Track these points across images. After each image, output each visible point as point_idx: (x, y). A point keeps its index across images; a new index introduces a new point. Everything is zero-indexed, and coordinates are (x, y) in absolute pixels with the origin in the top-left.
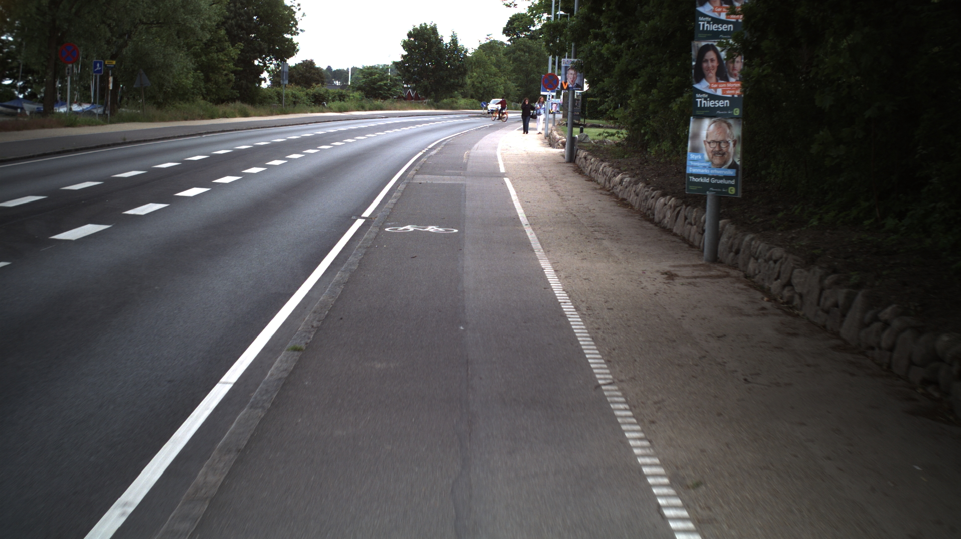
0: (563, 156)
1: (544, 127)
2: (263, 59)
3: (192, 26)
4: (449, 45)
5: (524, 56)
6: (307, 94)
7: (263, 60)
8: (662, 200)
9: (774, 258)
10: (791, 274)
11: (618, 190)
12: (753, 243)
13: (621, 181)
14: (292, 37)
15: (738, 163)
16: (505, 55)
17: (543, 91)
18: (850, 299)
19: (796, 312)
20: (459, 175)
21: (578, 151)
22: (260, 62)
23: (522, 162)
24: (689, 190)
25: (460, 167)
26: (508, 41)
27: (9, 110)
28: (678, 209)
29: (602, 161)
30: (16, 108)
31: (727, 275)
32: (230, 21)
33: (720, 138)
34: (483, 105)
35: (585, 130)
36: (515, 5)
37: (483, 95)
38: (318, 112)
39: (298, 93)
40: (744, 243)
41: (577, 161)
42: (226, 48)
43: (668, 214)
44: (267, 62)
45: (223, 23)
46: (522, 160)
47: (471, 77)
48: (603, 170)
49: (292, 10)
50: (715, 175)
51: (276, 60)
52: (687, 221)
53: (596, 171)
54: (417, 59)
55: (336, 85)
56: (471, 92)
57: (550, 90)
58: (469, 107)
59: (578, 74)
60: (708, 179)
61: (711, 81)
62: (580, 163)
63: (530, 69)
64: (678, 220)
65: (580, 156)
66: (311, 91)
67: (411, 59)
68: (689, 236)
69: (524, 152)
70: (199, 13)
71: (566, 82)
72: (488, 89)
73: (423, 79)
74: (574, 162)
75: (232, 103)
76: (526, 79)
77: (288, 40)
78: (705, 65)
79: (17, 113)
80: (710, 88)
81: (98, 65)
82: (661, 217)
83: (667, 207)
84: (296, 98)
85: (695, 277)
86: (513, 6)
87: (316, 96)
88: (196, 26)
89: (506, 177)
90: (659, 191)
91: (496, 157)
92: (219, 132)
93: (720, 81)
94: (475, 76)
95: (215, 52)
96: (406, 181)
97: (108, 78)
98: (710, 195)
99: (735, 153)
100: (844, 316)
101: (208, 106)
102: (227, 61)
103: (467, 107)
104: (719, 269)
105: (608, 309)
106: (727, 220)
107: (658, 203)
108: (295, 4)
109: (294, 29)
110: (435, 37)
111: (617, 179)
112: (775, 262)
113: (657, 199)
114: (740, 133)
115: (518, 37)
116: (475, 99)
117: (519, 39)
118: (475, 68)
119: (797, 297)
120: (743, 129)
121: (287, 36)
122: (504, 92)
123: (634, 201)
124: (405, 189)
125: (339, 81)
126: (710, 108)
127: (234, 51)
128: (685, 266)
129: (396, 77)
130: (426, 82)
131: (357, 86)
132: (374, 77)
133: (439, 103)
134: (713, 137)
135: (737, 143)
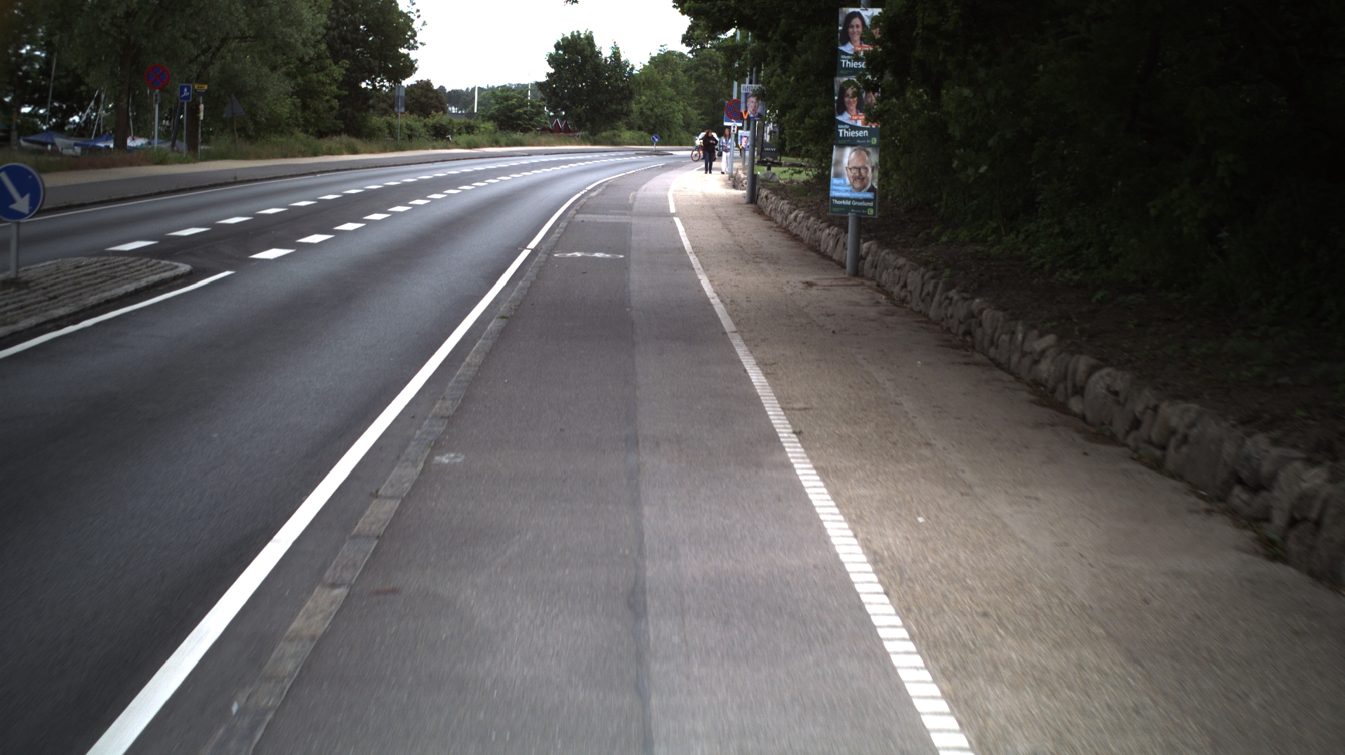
0: (745, 197)
2: (373, 81)
3: (293, 41)
4: (610, 60)
5: (709, 73)
6: (425, 125)
8: (827, 231)
9: (898, 266)
11: (793, 227)
12: (887, 256)
13: (796, 216)
14: (409, 52)
15: (876, 187)
16: (685, 71)
18: (936, 287)
19: (903, 304)
20: (625, 214)
21: (760, 190)
22: (368, 84)
23: (695, 203)
24: (832, 212)
25: (627, 208)
26: (689, 52)
29: (782, 199)
31: (862, 284)
32: (332, 32)
33: (860, 165)
34: (654, 139)
35: (773, 169)
37: (655, 127)
38: (441, 149)
39: (415, 124)
40: (881, 258)
41: (759, 202)
42: (327, 67)
43: (831, 244)
44: (377, 84)
45: (324, 36)
46: (697, 201)
47: (639, 102)
48: (781, 208)
49: (409, 17)
51: (389, 81)
52: (842, 246)
53: (776, 210)
54: (567, 79)
55: (453, 113)
56: (639, 122)
58: (636, 142)
59: (761, 102)
60: (850, 202)
61: (852, 114)
62: (761, 203)
63: (716, 91)
64: (838, 247)
65: (761, 196)
66: (430, 121)
67: (560, 78)
68: (842, 259)
69: (700, 193)
70: (300, 25)
71: (746, 112)
72: (661, 118)
73: (575, 105)
74: (756, 203)
75: (337, 136)
76: (711, 104)
77: (404, 55)
78: (846, 99)
79: (48, 150)
80: (851, 119)
81: (186, 90)
82: (826, 247)
83: (831, 236)
84: (411, 130)
87: (438, 127)
88: (296, 41)
89: (676, 216)
90: (825, 223)
91: (666, 198)
92: (333, 171)
93: (860, 114)
94: (644, 101)
95: (314, 72)
96: (567, 219)
97: (199, 105)
98: (851, 217)
99: (873, 178)
101: (310, 140)
102: (329, 83)
103: (633, 142)
104: (858, 280)
105: (747, 301)
106: (870, 242)
107: (824, 234)
108: (414, 9)
109: (412, 41)
110: (591, 49)
111: (792, 216)
112: (899, 269)
113: (824, 230)
114: (877, 161)
115: (704, 47)
116: (645, 131)
117: (704, 51)
118: (644, 89)
119: (909, 295)
120: (880, 157)
121: (403, 51)
122: (684, 123)
123: (805, 236)
124: (567, 226)
125: (455, 107)
126: (851, 138)
127: (338, 72)
128: (826, 279)
129: (540, 102)
130: (580, 110)
131: (487, 115)
132: (511, 103)
133: (597, 137)
134: (854, 165)
135: (875, 169)
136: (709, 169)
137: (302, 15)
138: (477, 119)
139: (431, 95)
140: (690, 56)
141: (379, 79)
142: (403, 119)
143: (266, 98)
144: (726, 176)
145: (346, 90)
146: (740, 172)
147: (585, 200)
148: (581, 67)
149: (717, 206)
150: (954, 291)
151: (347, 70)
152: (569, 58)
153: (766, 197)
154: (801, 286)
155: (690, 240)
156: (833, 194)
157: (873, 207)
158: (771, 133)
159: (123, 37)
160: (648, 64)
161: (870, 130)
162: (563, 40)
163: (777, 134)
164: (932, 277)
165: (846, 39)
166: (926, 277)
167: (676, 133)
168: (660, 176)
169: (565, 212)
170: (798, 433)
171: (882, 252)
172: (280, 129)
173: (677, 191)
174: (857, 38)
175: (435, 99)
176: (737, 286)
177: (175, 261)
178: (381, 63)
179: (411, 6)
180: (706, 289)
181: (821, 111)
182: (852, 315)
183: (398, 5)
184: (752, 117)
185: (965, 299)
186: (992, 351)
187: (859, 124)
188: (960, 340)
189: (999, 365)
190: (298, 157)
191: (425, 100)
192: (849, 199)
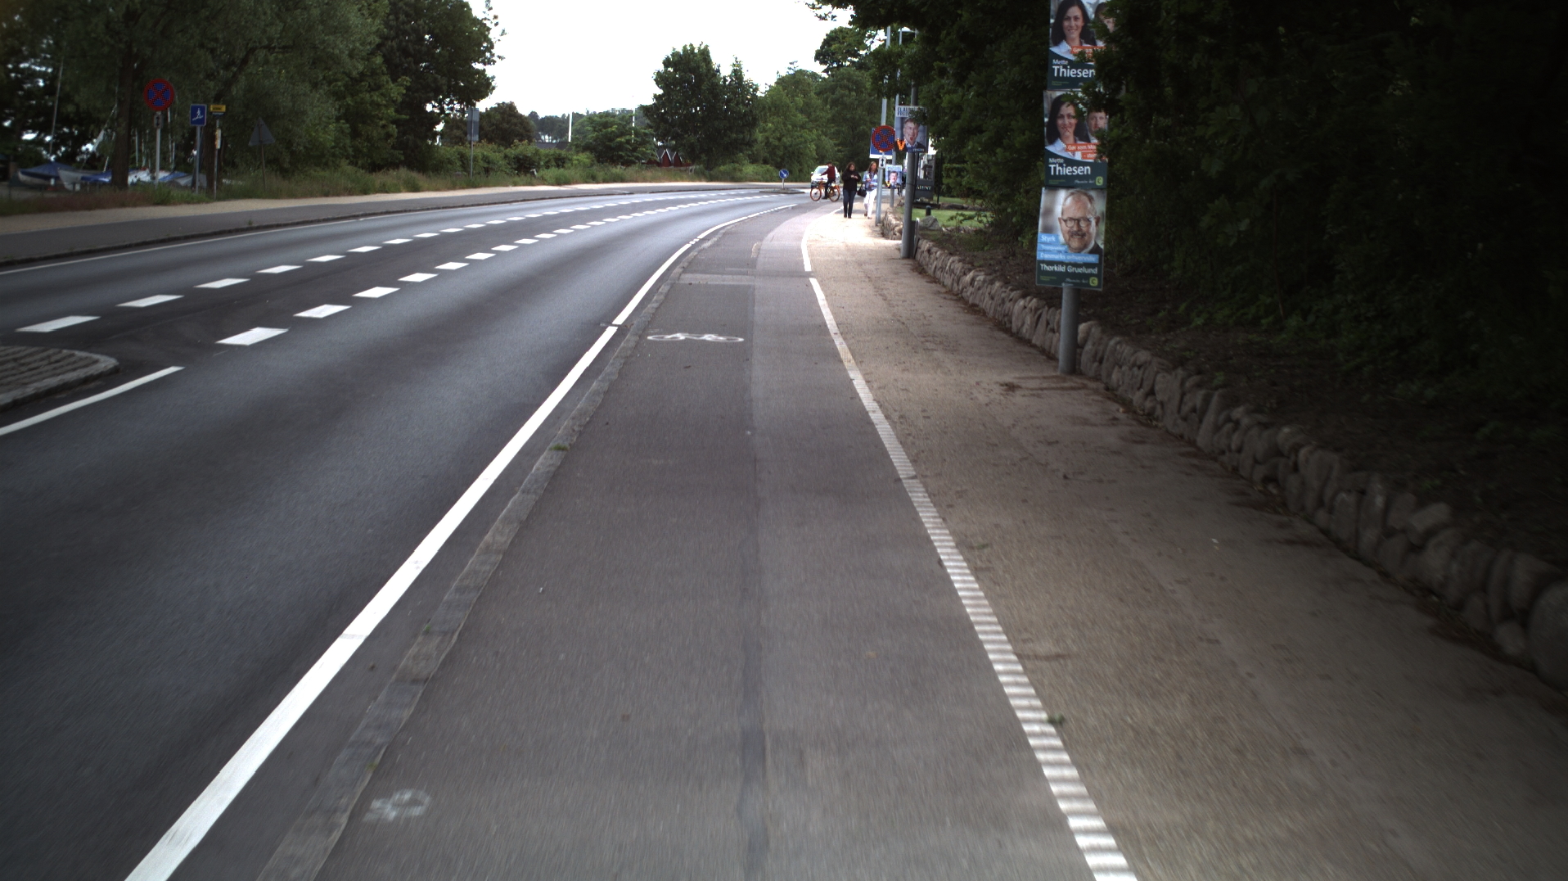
0: (899, 249)
1: (875, 209)
2: (441, 102)
3: (337, 52)
4: (729, 80)
5: (849, 96)
6: (506, 157)
7: (440, 104)
8: (1022, 303)
9: (1138, 363)
10: (1154, 380)
11: (969, 293)
12: (1118, 347)
13: (973, 280)
14: (485, 67)
15: (1102, 247)
16: (818, 94)
17: (874, 153)
18: (1207, 400)
19: (1154, 423)
20: (746, 274)
21: (920, 241)
22: (434, 107)
23: (837, 258)
24: (1040, 281)
25: (747, 264)
26: (824, 72)
27: (37, 181)
28: (1039, 312)
29: (951, 254)
30: (48, 178)
31: (1084, 387)
32: (390, 43)
33: (1078, 215)
34: (782, 175)
35: (934, 213)
36: (833, 17)
37: (783, 159)
38: (524, 185)
39: (493, 156)
40: (1108, 349)
41: (918, 256)
42: (383, 85)
43: (1028, 320)
44: (446, 107)
45: (379, 46)
46: (838, 255)
47: (764, 130)
48: (950, 267)
49: (485, 24)
50: (1072, 262)
51: (460, 103)
52: (1049, 327)
53: (942, 268)
54: (677, 101)
55: (544, 143)
56: (764, 154)
57: (883, 151)
58: (760, 177)
59: (921, 127)
60: (1064, 268)
61: (1068, 143)
62: (922, 258)
63: (857, 117)
64: (1039, 326)
65: (922, 249)
66: (512, 152)
67: (669, 101)
68: (1050, 347)
69: (842, 244)
70: (347, 32)
71: (902, 140)
72: (790, 149)
73: (687, 133)
74: (915, 258)
75: (394, 169)
76: (851, 133)
77: (478, 72)
78: (1060, 122)
79: (49, 186)
80: (1067, 150)
81: (199, 112)
82: (1020, 324)
83: (1027, 310)
84: (489, 163)
85: (1042, 389)
86: (829, 19)
87: (521, 159)
88: (342, 52)
89: (812, 277)
90: (1018, 292)
91: (799, 251)
92: (381, 214)
93: (1079, 142)
94: (770, 128)
95: (366, 91)
96: (669, 281)
97: (215, 131)
98: (1066, 289)
99: (1098, 234)
100: (1201, 421)
101: (358, 174)
102: (385, 105)
103: (757, 177)
104: (1076, 381)
105: (924, 417)
106: (1089, 323)
107: (1016, 307)
108: (490, 15)
109: (488, 55)
110: (706, 66)
111: (968, 278)
112: (1139, 367)
113: (1016, 301)
114: (1104, 209)
115: (840, 66)
116: (771, 166)
117: (841, 70)
118: (770, 115)
119: (1159, 407)
120: (1108, 203)
121: (478, 66)
122: (817, 154)
123: (988, 306)
124: (669, 291)
125: (549, 136)
126: (1066, 177)
127: (396, 91)
128: (1033, 378)
129: (646, 129)
130: (693, 139)
131: (583, 144)
132: (609, 129)
133: (714, 172)
134: (1071, 215)
135: (1101, 221)
136: (848, 212)
137: (348, 20)
139: (514, 120)
140: (825, 75)
141: (448, 100)
142: (477, 149)
143: (304, 122)
144: (873, 221)
145: (406, 114)
146: (891, 217)
147: (696, 253)
148: (695, 88)
149: (865, 262)
150: (1241, 409)
151: (408, 89)
152: (681, 77)
153: (929, 251)
154: (998, 389)
155: (834, 313)
156: (1041, 256)
157: (1098, 276)
158: (925, 167)
159: (122, 46)
160: (773, 85)
161: (1094, 165)
162: (673, 55)
163: (933, 169)
164: (1198, 385)
165: (1060, 36)
166: (1188, 385)
168: (791, 221)
169: (669, 269)
171: (1110, 339)
172: (324, 160)
173: (813, 241)
174: (1075, 35)
175: (521, 126)
176: (906, 390)
177: (97, 353)
178: (449, 81)
179: (487, 12)
180: (862, 395)
181: (1019, 140)
182: (1084, 443)
183: (471, 9)
184: (909, 148)
185: (1265, 426)
186: (1322, 516)
187: (1078, 156)
188: (1260, 491)
190: (344, 195)
191: (508, 126)
192: (1061, 263)
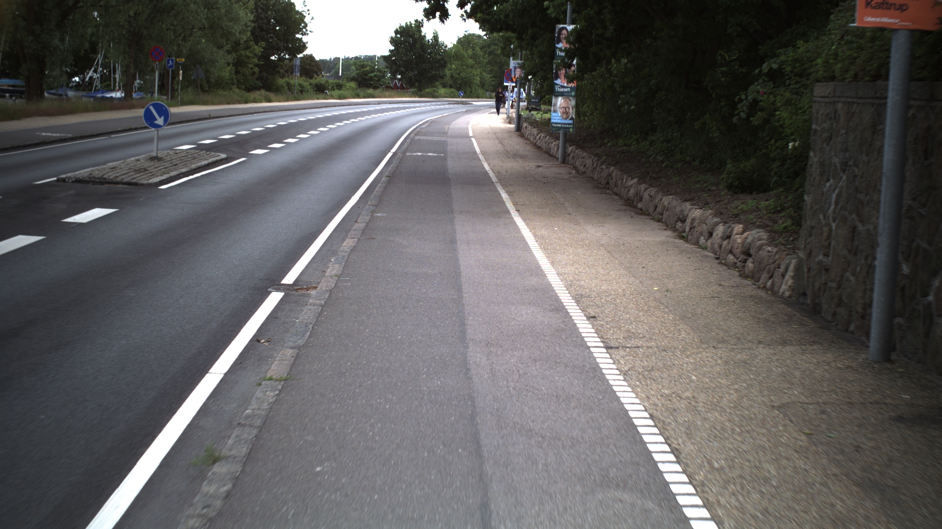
0: (513, 128)
4: (431, 41)
6: (311, 84)
10: (586, 161)
11: (537, 142)
12: (579, 153)
14: (302, 37)
15: (574, 117)
16: (482, 48)
18: (597, 164)
19: (585, 175)
20: (443, 136)
21: (523, 124)
22: (276, 57)
23: (484, 131)
24: (552, 130)
25: (444, 133)
29: (534, 128)
32: (255, 25)
33: (566, 106)
34: (460, 94)
38: (322, 99)
39: (304, 83)
42: (251, 47)
46: (487, 130)
47: (451, 69)
48: (533, 133)
49: (303, 14)
51: (289, 55)
53: (530, 134)
54: (402, 53)
56: (450, 82)
58: (448, 95)
61: (562, 80)
62: (523, 131)
65: (523, 127)
66: (313, 81)
67: (398, 53)
69: (489, 126)
70: (238, 21)
71: (515, 77)
72: (465, 80)
73: (407, 71)
74: (520, 131)
75: (258, 90)
77: (299, 39)
78: (559, 72)
80: (561, 82)
81: (171, 62)
84: (302, 87)
85: (551, 167)
87: (319, 85)
89: (472, 138)
91: (468, 128)
93: (566, 80)
94: (454, 68)
95: (243, 50)
97: (179, 71)
98: (561, 133)
99: (572, 113)
100: (595, 171)
101: (242, 93)
102: (252, 57)
103: (446, 95)
104: (564, 165)
108: (305, 9)
110: (419, 34)
112: (583, 158)
118: (454, 60)
119: (587, 170)
121: (298, 36)
122: (480, 83)
124: (411, 141)
126: (561, 92)
127: (258, 49)
128: (548, 164)
129: (384, 69)
130: (411, 74)
131: (351, 77)
132: (365, 69)
133: (422, 93)
134: (563, 106)
135: (574, 108)
138: (343, 80)
140: (485, 38)
141: (283, 54)
142: (297, 80)
143: (216, 66)
144: (506, 117)
145: (263, 61)
146: (512, 115)
147: (420, 129)
148: (413, 46)
149: (497, 133)
150: (604, 165)
152: (404, 40)
153: (526, 127)
154: (535, 167)
156: (552, 121)
157: (573, 128)
159: (132, 29)
160: (456, 43)
161: (571, 88)
164: (597, 160)
165: (559, 41)
166: (594, 160)
167: (475, 89)
168: (465, 116)
169: (408, 135)
170: (518, 211)
173: (475, 125)
174: (563, 40)
175: (315, 67)
176: (501, 167)
182: (556, 178)
183: (295, 6)
185: (608, 168)
186: (615, 189)
187: (565, 85)
188: (604, 186)
189: (616, 194)
190: (236, 104)
191: (310, 67)
192: (560, 123)
